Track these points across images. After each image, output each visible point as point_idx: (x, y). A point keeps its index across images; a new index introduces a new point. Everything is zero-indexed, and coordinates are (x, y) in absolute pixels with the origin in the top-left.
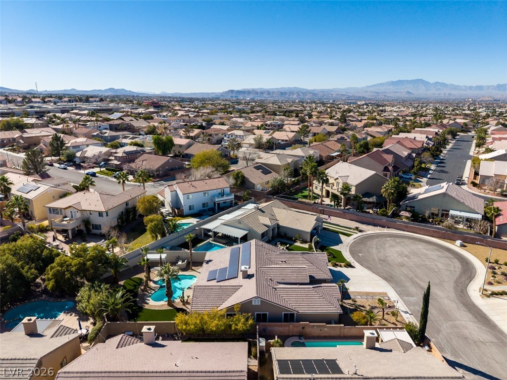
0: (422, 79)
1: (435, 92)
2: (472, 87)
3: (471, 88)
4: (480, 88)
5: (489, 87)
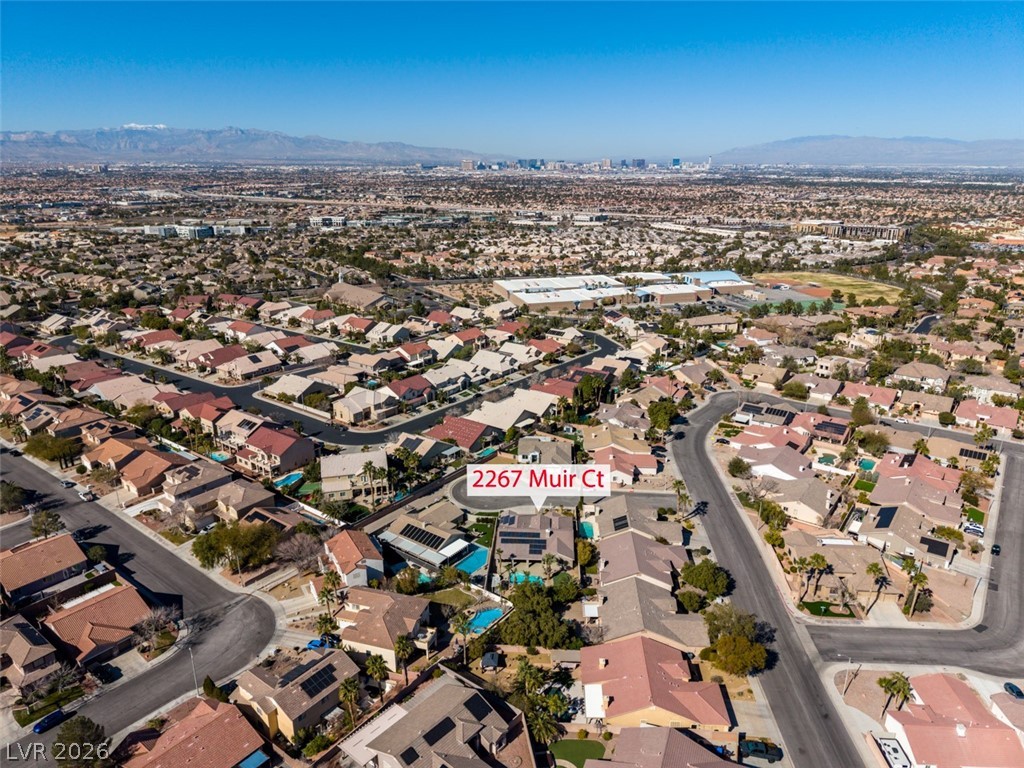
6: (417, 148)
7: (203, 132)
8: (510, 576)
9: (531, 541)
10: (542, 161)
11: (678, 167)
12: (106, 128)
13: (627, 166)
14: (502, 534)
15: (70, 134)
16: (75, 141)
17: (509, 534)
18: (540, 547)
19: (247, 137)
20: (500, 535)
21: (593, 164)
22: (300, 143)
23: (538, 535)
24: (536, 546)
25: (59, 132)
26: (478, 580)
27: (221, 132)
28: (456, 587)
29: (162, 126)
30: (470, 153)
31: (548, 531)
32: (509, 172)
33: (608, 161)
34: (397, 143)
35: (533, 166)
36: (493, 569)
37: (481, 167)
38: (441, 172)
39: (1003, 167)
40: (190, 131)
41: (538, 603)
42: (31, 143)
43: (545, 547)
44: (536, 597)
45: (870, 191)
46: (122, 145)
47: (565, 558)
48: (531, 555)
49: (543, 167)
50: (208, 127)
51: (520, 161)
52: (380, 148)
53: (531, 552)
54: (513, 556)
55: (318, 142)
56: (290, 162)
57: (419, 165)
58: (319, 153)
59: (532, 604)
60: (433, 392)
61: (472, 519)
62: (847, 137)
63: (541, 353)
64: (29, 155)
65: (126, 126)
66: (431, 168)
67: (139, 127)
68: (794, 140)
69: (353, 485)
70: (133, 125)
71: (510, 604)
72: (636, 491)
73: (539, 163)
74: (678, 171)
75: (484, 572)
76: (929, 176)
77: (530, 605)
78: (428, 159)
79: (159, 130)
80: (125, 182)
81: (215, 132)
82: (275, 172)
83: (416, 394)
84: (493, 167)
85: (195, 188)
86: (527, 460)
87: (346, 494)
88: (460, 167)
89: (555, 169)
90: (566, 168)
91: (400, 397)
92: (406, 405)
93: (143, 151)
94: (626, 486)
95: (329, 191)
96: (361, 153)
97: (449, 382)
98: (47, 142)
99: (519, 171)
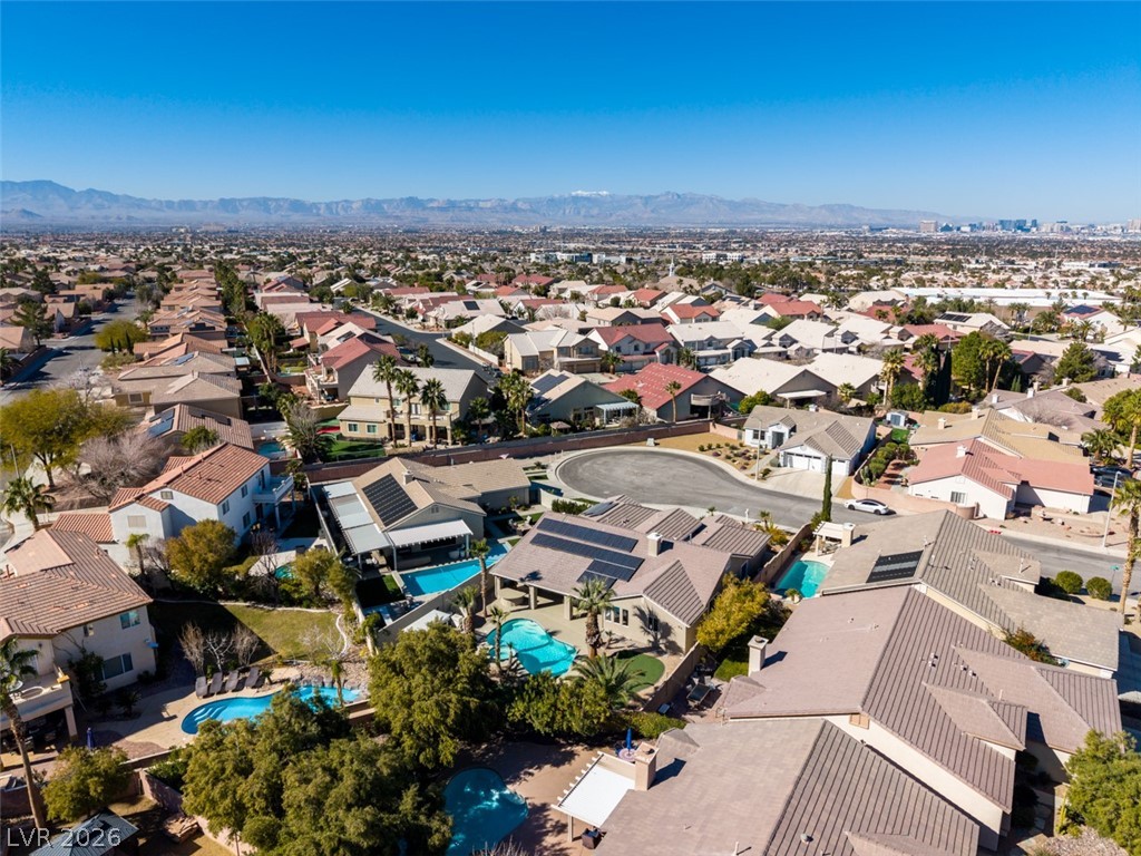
0: (50, 182)
1: (94, 213)
2: (173, 203)
3: (170, 204)
4: (187, 205)
5: (206, 203)
6: (868, 210)
7: (641, 198)
9: (604, 554)
10: (1034, 222)
12: (556, 196)
14: (546, 525)
15: (526, 201)
16: (529, 207)
17: (562, 528)
18: (617, 571)
19: (683, 201)
21: (1111, 227)
22: (735, 206)
23: (633, 545)
25: (518, 200)
27: (658, 197)
28: (334, 610)
29: (605, 193)
30: (935, 214)
32: (984, 234)
34: (844, 205)
35: (1020, 228)
38: (891, 233)
40: (630, 197)
42: (493, 210)
46: (567, 211)
47: (663, 615)
49: (1034, 229)
50: (646, 193)
51: (1002, 222)
52: (824, 211)
54: (534, 576)
55: (756, 205)
56: (722, 224)
57: (866, 228)
58: (756, 216)
60: (673, 350)
61: (546, 502)
64: (490, 220)
65: (574, 194)
66: (880, 230)
67: (585, 194)
70: (579, 192)
72: (1005, 532)
73: (1029, 224)
78: (878, 221)
79: (602, 196)
80: (555, 239)
81: (653, 197)
82: (701, 233)
83: (642, 348)
84: (963, 229)
85: (613, 243)
86: (763, 443)
87: (377, 429)
88: (918, 229)
89: (1052, 230)
90: (1068, 229)
91: (610, 347)
92: (615, 359)
93: (585, 216)
94: (985, 517)
95: (748, 245)
96: (801, 218)
97: (710, 345)
98: (506, 208)
99: (1000, 233)
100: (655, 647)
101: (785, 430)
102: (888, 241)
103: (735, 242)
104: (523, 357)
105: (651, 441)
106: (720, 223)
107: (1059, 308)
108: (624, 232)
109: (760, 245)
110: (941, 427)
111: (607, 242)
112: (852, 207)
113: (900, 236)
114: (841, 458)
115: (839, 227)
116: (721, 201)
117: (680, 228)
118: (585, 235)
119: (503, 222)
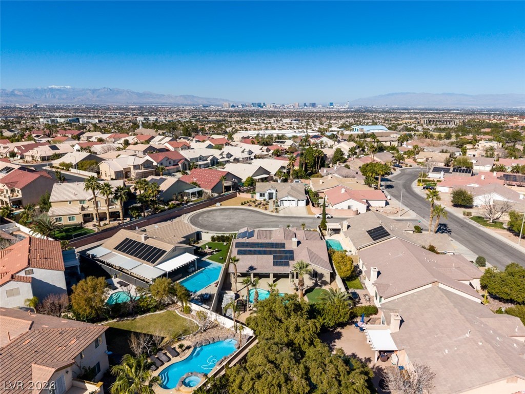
6: (200, 98)
7: (90, 90)
8: (249, 294)
9: (275, 252)
10: (264, 104)
11: (332, 107)
12: (39, 88)
13: (307, 106)
14: (238, 245)
15: (19, 90)
16: (23, 94)
17: (247, 245)
18: (286, 258)
19: (113, 92)
20: (236, 247)
21: (289, 105)
22: (139, 95)
23: (283, 245)
24: (281, 258)
25: (14, 90)
26: (205, 300)
27: (99, 90)
28: (170, 309)
29: (69, 87)
30: (227, 100)
31: (295, 240)
32: (247, 108)
33: (297, 104)
34: (190, 95)
35: (260, 106)
36: (225, 285)
37: (233, 106)
38: (212, 108)
39: (492, 107)
40: (83, 90)
41: (297, 329)
43: (292, 258)
44: (294, 320)
45: (432, 115)
46: (48, 96)
47: (320, 270)
48: (276, 268)
49: (264, 107)
50: (93, 88)
51: (253, 104)
52: (182, 98)
53: (275, 264)
54: (252, 268)
55: (150, 95)
56: (134, 104)
57: (201, 105)
58: (150, 100)
59: (287, 330)
60: (186, 163)
61: (206, 238)
62: (415, 93)
63: (270, 150)
65: (50, 87)
66: (207, 106)
67: (57, 87)
68: (389, 95)
69: (83, 209)
70: (53, 86)
71: (248, 332)
73: (262, 105)
74: (332, 108)
75: (213, 289)
76: (458, 110)
77: (282, 332)
78: (206, 103)
79: (67, 89)
80: (44, 111)
81: (97, 90)
82: (126, 108)
83: (172, 162)
84: (239, 106)
85: (81, 113)
86: (264, 198)
87: (75, 218)
88: (222, 106)
89: (270, 107)
90: (276, 107)
91: (158, 163)
92: (162, 169)
93: (59, 99)
94: (360, 213)
95: (153, 114)
96: (172, 101)
97: (200, 159)
98: (7, 94)
99: (252, 108)
100: (316, 284)
101: (273, 191)
102: (213, 112)
103: (146, 112)
104: (115, 172)
105: (218, 204)
106: (134, 103)
107: (307, 136)
108: (84, 107)
109: (158, 113)
110: (321, 183)
111: (77, 112)
112: (194, 96)
113: (216, 109)
114: (303, 199)
115: (190, 105)
116: (133, 92)
117: (114, 105)
118: (62, 109)
119: (7, 102)
